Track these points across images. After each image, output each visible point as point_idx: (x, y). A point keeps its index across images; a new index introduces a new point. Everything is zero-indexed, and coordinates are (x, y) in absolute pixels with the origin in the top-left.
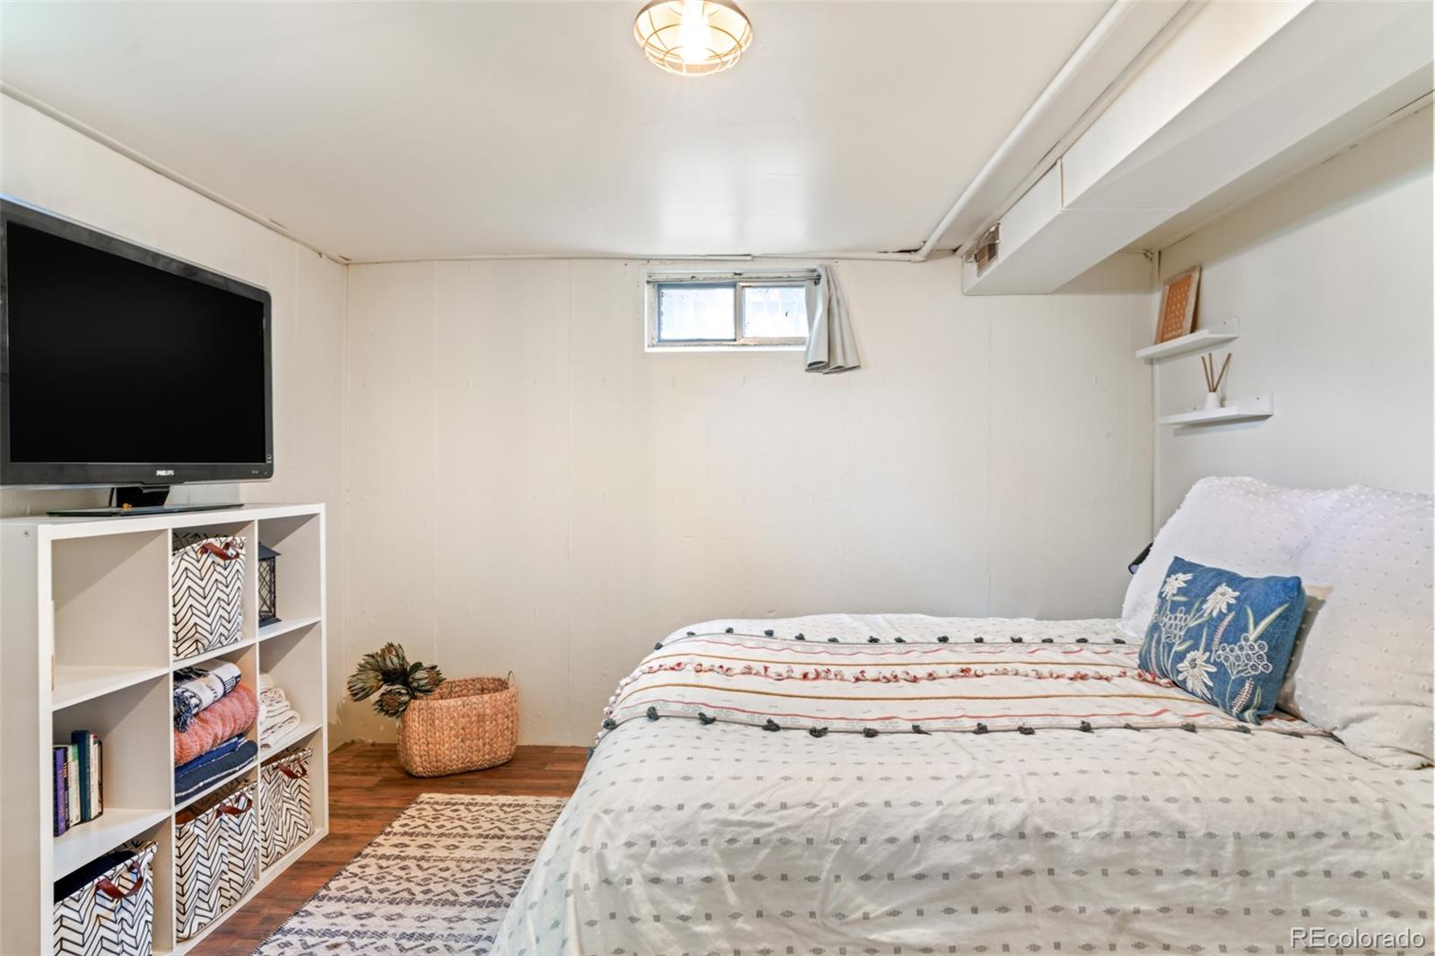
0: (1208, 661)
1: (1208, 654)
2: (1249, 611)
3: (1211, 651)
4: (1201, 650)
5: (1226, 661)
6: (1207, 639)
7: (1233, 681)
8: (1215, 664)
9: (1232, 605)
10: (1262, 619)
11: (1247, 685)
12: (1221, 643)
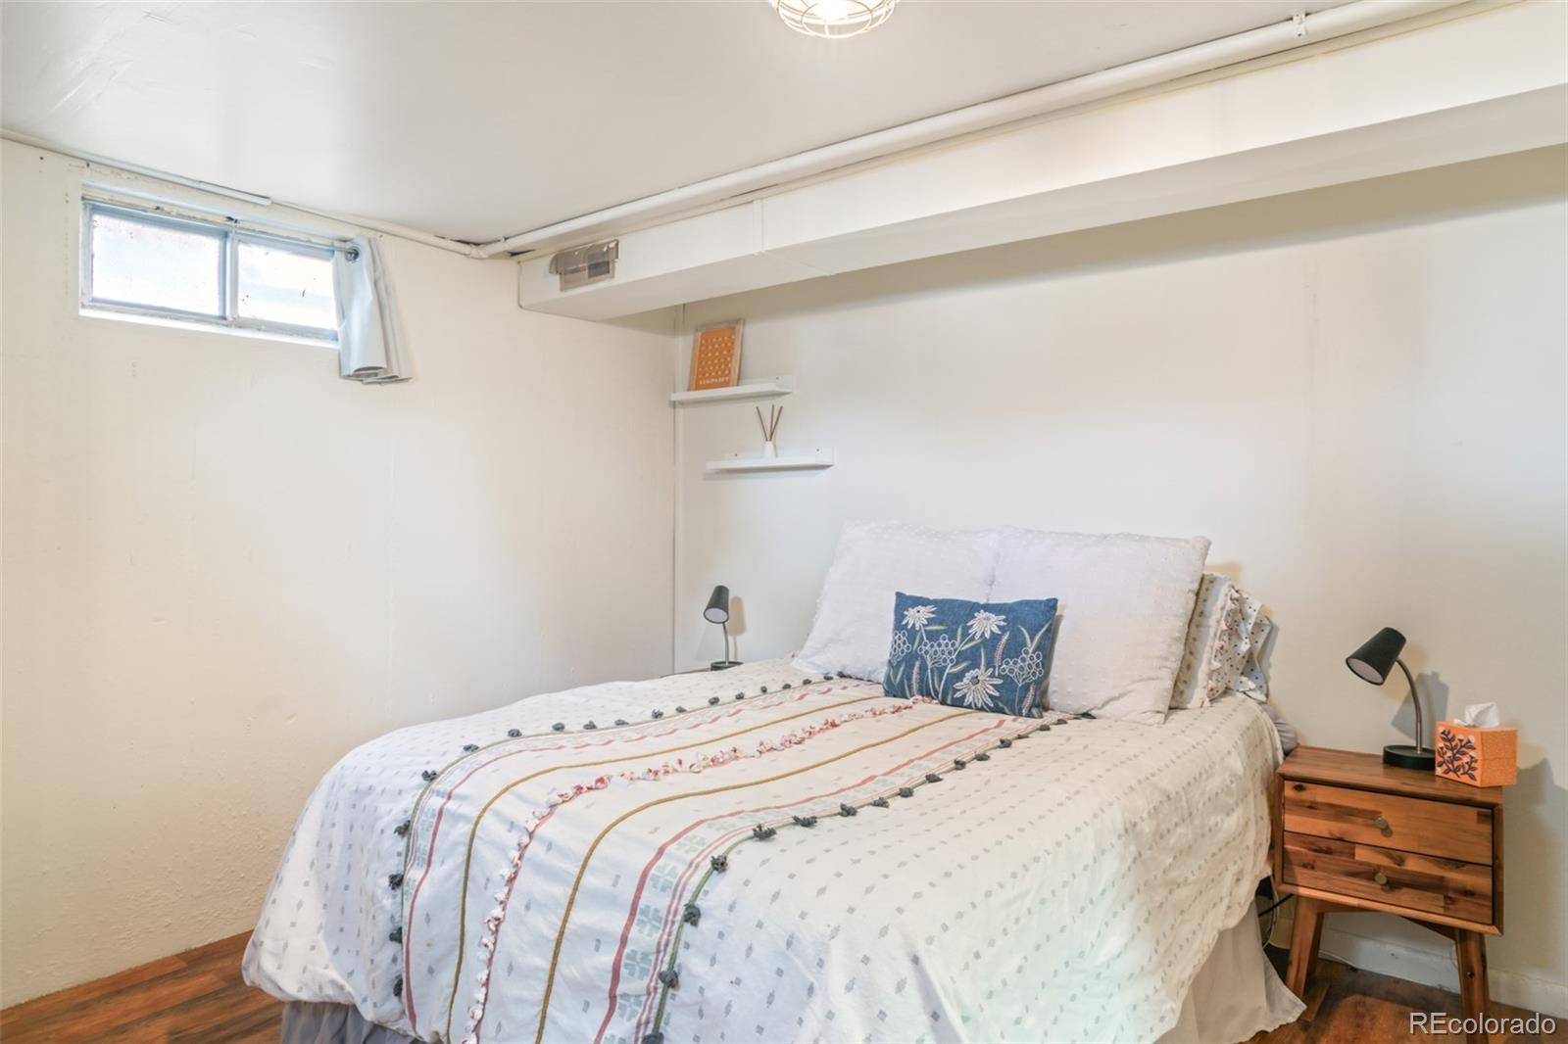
0: (992, 676)
1: (991, 670)
2: (1024, 631)
3: (994, 667)
4: (983, 667)
5: (1012, 673)
6: (986, 658)
7: (1021, 688)
8: (1000, 676)
9: (1004, 626)
10: (1035, 635)
11: (1031, 688)
12: (1003, 660)
